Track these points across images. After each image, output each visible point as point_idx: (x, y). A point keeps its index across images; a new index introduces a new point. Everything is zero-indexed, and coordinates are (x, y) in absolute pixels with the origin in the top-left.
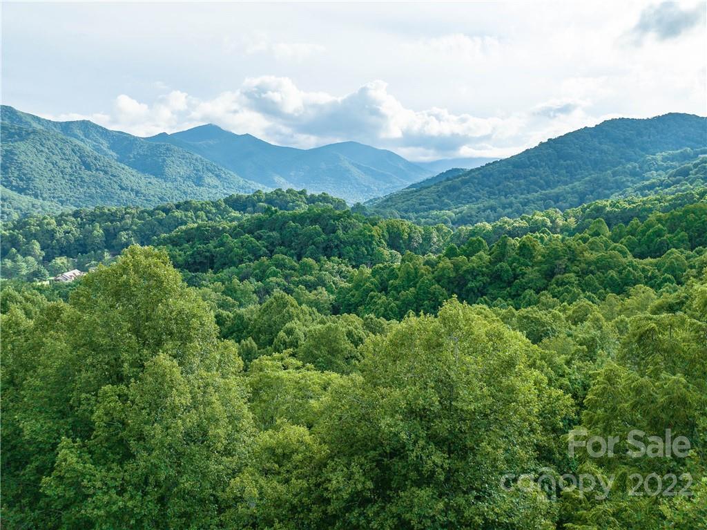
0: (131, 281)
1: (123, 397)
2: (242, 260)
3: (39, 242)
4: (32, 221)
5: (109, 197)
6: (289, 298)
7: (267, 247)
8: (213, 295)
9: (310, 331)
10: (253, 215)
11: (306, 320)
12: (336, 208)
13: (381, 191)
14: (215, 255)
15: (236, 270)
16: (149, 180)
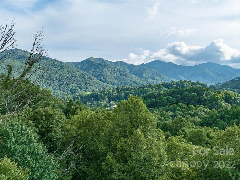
0: (130, 106)
1: (126, 142)
2: (167, 105)
3: (107, 96)
4: (106, 90)
5: (126, 83)
6: (183, 118)
7: (176, 100)
8: (157, 116)
9: (191, 131)
10: (171, 89)
11: (190, 127)
12: (203, 87)
13: (222, 81)
14: (158, 102)
15: (165, 108)
16: (138, 78)
